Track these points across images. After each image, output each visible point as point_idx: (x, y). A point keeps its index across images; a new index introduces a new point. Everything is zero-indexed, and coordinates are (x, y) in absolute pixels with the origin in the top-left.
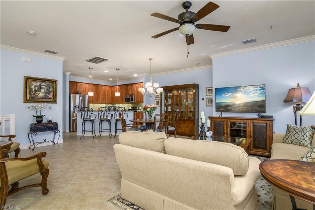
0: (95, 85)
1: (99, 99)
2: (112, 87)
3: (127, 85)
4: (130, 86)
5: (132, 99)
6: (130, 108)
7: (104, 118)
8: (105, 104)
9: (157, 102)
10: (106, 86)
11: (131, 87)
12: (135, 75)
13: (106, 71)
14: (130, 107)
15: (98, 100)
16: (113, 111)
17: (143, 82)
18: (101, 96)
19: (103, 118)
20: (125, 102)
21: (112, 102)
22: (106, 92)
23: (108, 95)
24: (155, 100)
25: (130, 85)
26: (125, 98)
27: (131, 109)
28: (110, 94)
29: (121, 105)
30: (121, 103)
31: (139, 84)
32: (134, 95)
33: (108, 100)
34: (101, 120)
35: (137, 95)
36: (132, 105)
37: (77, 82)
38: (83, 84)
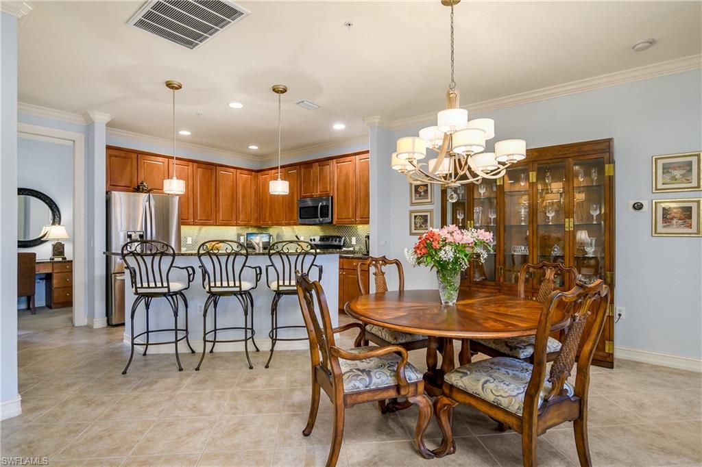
0: (204, 166)
1: (217, 212)
2: (259, 174)
3: (308, 165)
4: (316, 168)
5: (325, 212)
6: (317, 242)
7: (225, 284)
8: (235, 227)
9: (418, 221)
10: (239, 171)
11: (321, 171)
12: (339, 127)
13: (236, 105)
14: (317, 238)
15: (214, 213)
16: (264, 254)
17: (368, 152)
18: (224, 202)
19: (218, 284)
20: (300, 221)
21: (258, 220)
22: (240, 190)
23: (244, 197)
24: (411, 212)
25: (317, 164)
26: (300, 208)
27: (319, 243)
28: (253, 197)
29: (288, 232)
30: (288, 224)
31: (348, 159)
32: (332, 198)
33: (246, 213)
34: (210, 292)
35: (342, 197)
36: (324, 231)
37: (138, 153)
38: (160, 159)
